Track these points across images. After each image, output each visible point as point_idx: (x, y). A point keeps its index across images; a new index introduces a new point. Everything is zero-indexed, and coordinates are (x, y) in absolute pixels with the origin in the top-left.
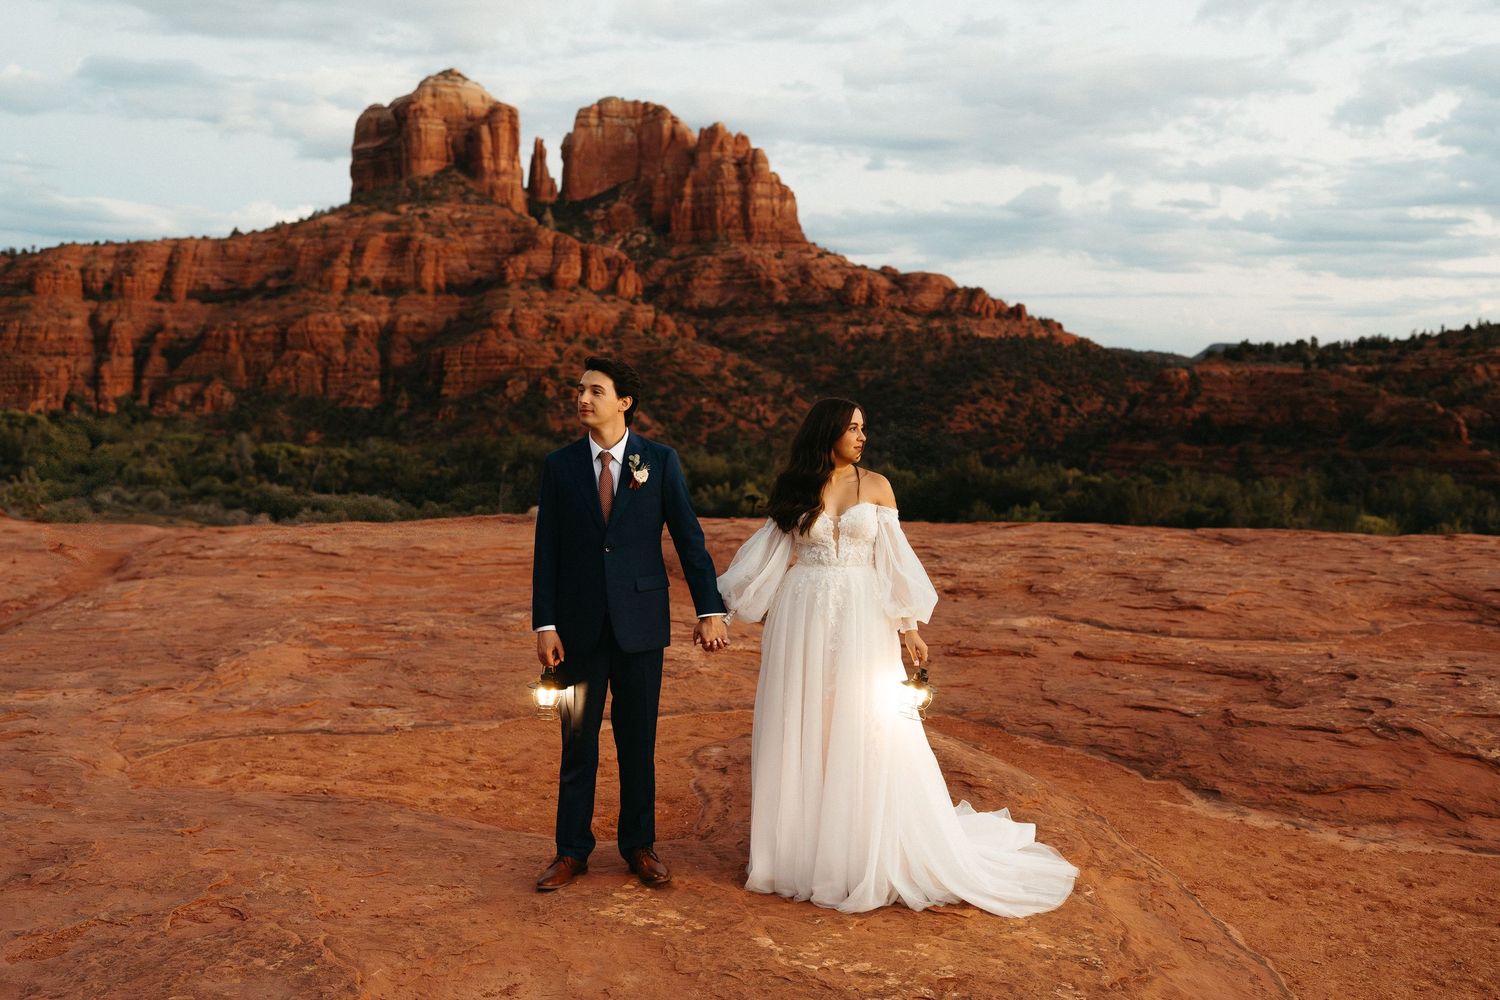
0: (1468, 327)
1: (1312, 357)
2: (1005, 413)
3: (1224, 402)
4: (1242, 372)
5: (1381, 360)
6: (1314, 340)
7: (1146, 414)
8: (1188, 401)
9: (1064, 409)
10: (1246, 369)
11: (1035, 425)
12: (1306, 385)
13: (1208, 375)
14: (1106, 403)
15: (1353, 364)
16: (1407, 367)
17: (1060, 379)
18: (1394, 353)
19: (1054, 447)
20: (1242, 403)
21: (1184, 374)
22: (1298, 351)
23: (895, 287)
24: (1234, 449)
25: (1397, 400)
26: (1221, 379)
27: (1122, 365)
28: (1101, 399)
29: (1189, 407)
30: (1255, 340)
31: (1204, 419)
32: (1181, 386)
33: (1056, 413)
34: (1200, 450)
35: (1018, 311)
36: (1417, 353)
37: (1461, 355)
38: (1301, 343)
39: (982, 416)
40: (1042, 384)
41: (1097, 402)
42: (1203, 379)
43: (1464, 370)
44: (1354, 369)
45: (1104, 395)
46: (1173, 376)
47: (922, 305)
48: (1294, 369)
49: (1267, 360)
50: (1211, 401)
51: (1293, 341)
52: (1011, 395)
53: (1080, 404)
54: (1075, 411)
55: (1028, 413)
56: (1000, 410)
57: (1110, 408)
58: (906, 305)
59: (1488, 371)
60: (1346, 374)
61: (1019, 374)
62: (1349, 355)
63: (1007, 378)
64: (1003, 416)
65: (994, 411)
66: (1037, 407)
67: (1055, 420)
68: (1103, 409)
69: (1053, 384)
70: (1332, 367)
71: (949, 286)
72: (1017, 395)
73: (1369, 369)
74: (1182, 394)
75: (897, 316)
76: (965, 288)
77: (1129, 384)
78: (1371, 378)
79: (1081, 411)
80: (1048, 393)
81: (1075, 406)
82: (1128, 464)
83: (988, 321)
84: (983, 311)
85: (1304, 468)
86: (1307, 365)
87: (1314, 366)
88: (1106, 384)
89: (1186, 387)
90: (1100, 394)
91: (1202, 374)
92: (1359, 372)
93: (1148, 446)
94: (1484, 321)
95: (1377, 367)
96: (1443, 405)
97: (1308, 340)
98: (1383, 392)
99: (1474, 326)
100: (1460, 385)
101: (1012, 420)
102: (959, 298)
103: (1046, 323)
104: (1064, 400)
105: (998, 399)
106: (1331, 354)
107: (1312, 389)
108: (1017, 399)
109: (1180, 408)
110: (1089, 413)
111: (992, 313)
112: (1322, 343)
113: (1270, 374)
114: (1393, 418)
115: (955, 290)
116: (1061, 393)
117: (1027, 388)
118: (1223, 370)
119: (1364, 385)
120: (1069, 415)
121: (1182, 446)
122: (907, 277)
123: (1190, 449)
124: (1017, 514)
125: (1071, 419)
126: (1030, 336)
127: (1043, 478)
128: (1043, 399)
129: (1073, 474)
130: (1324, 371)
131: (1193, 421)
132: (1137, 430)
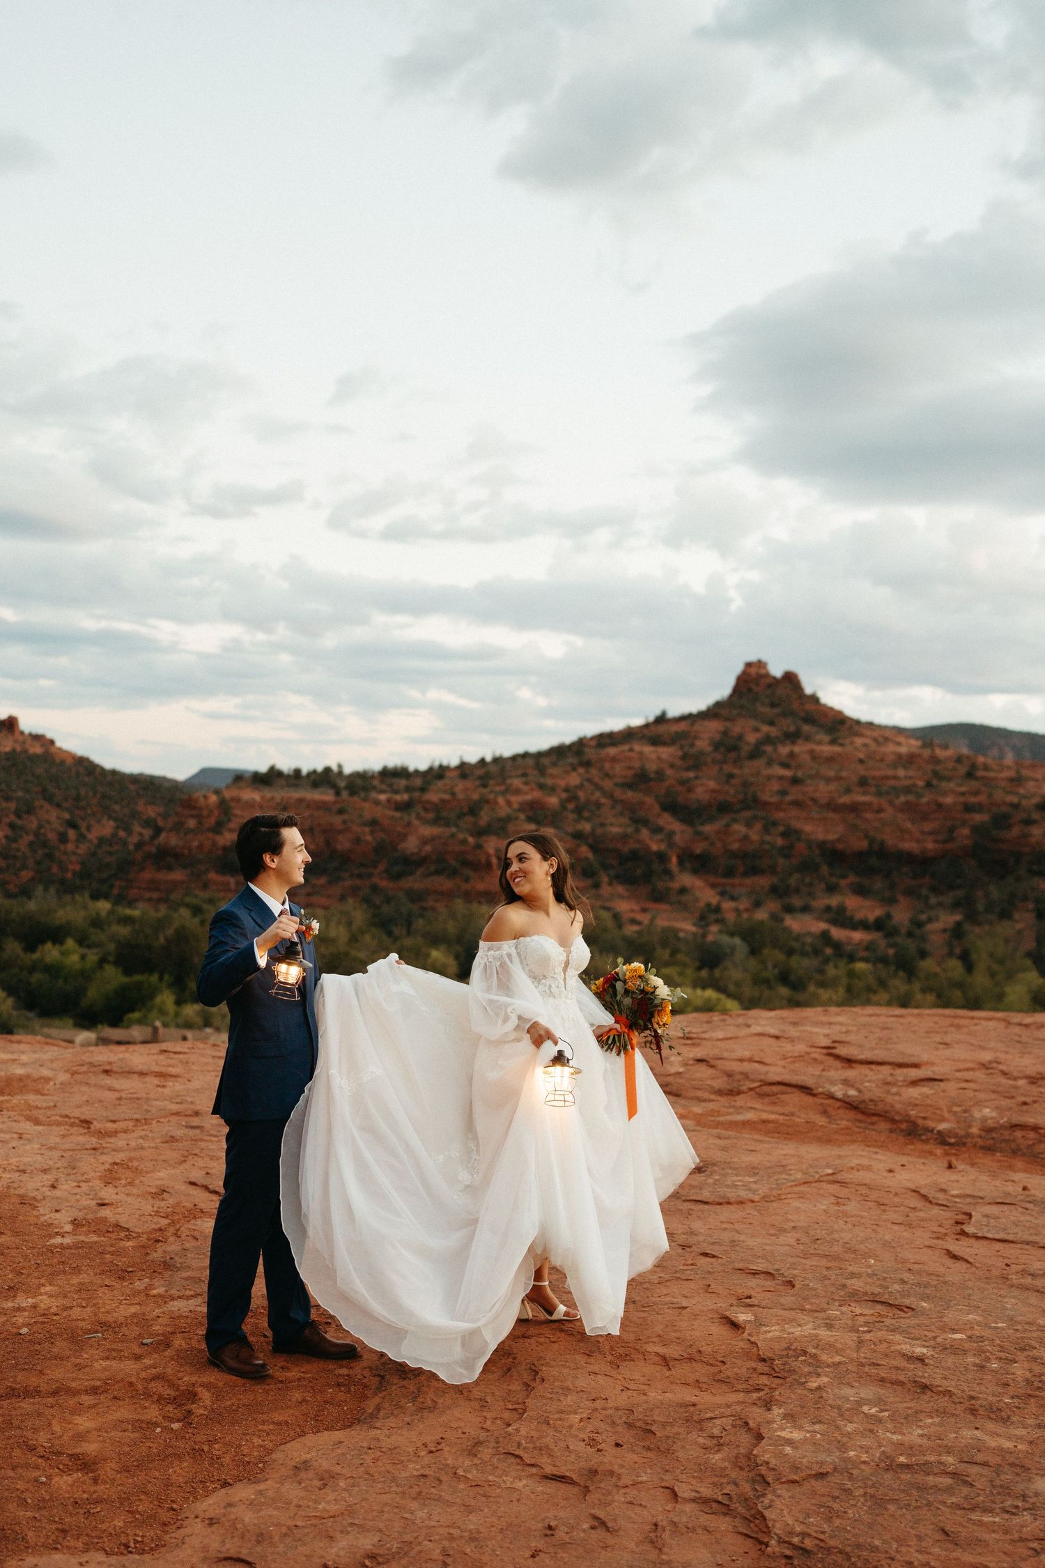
0: (482, 761)
1: (342, 784)
4: (272, 798)
5: (408, 789)
6: (340, 766)
7: (174, 841)
8: (218, 828)
9: (72, 834)
10: (277, 794)
11: (40, 852)
12: (341, 812)
13: (238, 800)
14: (118, 827)
15: (381, 792)
16: (433, 796)
17: (66, 799)
18: (418, 782)
19: (69, 875)
21: (213, 798)
22: (325, 778)
25: (427, 831)
26: (250, 805)
27: (132, 787)
28: (112, 823)
29: (220, 833)
32: (211, 811)
33: (63, 838)
34: (232, 880)
35: (10, 724)
36: (440, 784)
37: (485, 786)
38: (328, 770)
40: (47, 806)
41: (106, 828)
42: (232, 804)
43: (488, 802)
44: (383, 797)
45: (115, 820)
46: (202, 799)
48: (327, 796)
49: (296, 786)
51: (320, 768)
52: (12, 818)
53: (89, 828)
54: (84, 836)
55: (31, 838)
57: (122, 834)
59: (509, 803)
60: (377, 803)
61: (20, 794)
62: (376, 782)
63: (7, 799)
66: (42, 831)
67: (62, 847)
68: (114, 835)
69: (58, 806)
70: (362, 795)
72: (19, 817)
73: (398, 797)
74: (212, 821)
77: (141, 808)
78: (405, 807)
79: (90, 836)
80: (53, 817)
81: (83, 830)
82: (155, 895)
85: (343, 898)
86: (338, 793)
87: (345, 794)
88: (117, 808)
89: (216, 812)
90: (110, 818)
91: (233, 799)
92: (389, 801)
93: (177, 875)
94: (498, 754)
95: (406, 797)
96: (472, 835)
97: (335, 768)
98: (415, 822)
99: (489, 758)
100: (485, 817)
101: (14, 845)
103: (37, 738)
104: (72, 824)
106: (359, 782)
107: (345, 817)
108: (19, 822)
109: (211, 835)
110: (101, 840)
112: (347, 770)
113: (300, 801)
114: (428, 848)
116: (67, 816)
117: (30, 810)
118: (251, 795)
119: (398, 814)
120: (78, 841)
121: (213, 876)
123: (221, 878)
124: (50, 953)
125: (81, 846)
126: (25, 751)
127: (72, 912)
128: (49, 822)
129: (104, 906)
130: (356, 798)
131: (225, 849)
132: (165, 858)
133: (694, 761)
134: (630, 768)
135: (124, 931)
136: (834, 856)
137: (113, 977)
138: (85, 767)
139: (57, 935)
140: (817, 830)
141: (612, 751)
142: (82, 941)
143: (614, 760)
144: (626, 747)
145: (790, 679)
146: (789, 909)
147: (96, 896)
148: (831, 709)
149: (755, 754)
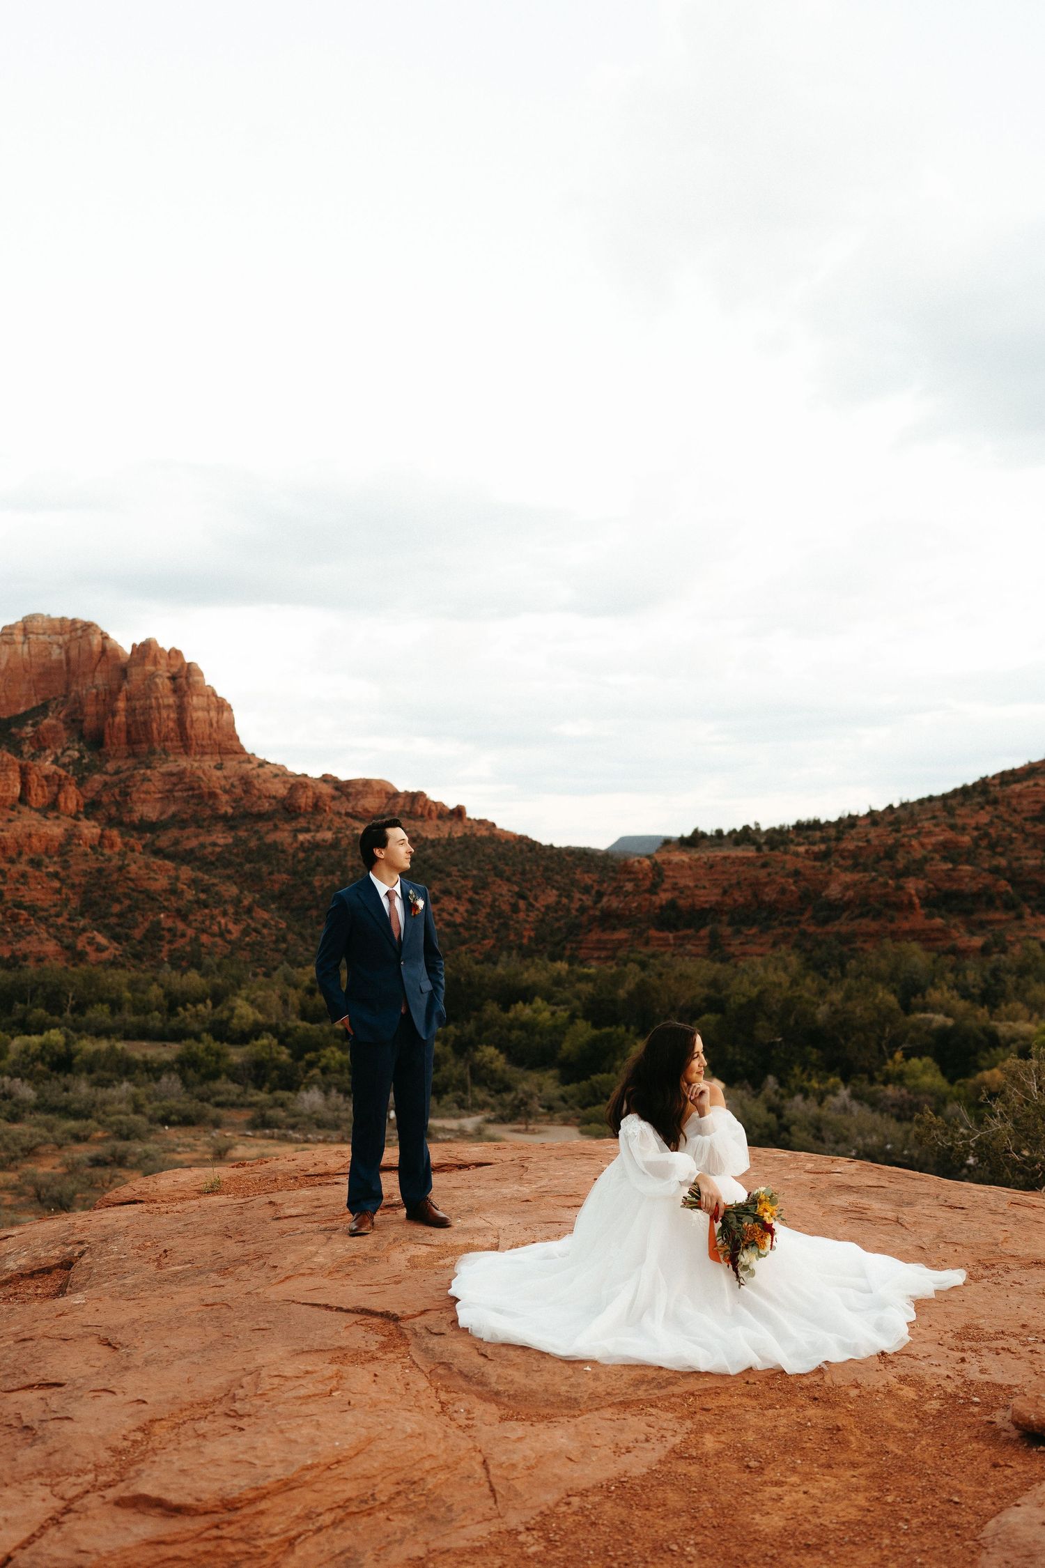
0: (891, 807)
1: (762, 840)
2: (467, 911)
3: (687, 887)
4: (699, 859)
5: (823, 840)
6: (757, 824)
7: (615, 904)
8: (654, 889)
9: (522, 904)
10: (705, 854)
11: (497, 922)
12: (764, 866)
13: (669, 862)
14: (560, 896)
15: (799, 844)
16: (850, 845)
17: (514, 875)
18: (832, 832)
19: (525, 941)
20: (705, 888)
21: (647, 862)
22: (746, 836)
23: (337, 793)
24: (704, 932)
25: (847, 877)
26: (680, 866)
27: (568, 858)
28: (554, 892)
29: (656, 894)
30: (708, 828)
31: (672, 905)
32: (646, 875)
33: (515, 908)
34: (671, 936)
35: (459, 812)
36: (853, 832)
37: (897, 831)
38: (746, 828)
39: (445, 916)
40: (498, 881)
41: (551, 896)
42: (664, 866)
43: (902, 845)
44: (802, 849)
45: (558, 889)
46: (636, 864)
47: (366, 810)
48: (749, 852)
49: (720, 845)
50: (675, 887)
51: (739, 828)
52: (470, 893)
53: (536, 899)
54: (532, 906)
55: (488, 910)
56: (461, 909)
57: (565, 900)
58: (350, 811)
59: (922, 845)
60: (797, 854)
61: (475, 872)
62: (792, 836)
63: (465, 877)
64: (465, 915)
65: (456, 910)
66: (497, 904)
67: (515, 916)
68: (558, 903)
69: (508, 880)
70: (782, 848)
71: (391, 791)
72: (477, 893)
73: (816, 848)
74: (647, 883)
75: (344, 822)
76: (406, 793)
77: (578, 876)
78: (824, 856)
79: (538, 905)
80: (504, 890)
81: (532, 901)
82: (603, 954)
83: (430, 822)
84: (426, 813)
85: (774, 945)
86: (759, 849)
87: (765, 848)
88: (558, 878)
89: (651, 875)
90: (553, 887)
91: (664, 862)
92: (807, 852)
93: (621, 934)
94: (904, 800)
95: (823, 847)
96: (891, 878)
97: (753, 827)
98: (836, 870)
99: (896, 805)
100: (901, 861)
101: (474, 918)
102: (401, 801)
103: (482, 822)
104: (522, 896)
105: (458, 898)
106: (777, 837)
107: (770, 870)
108: (477, 897)
109: (647, 896)
110: (548, 907)
111: (434, 815)
112: (764, 827)
113: (725, 858)
114: (851, 893)
115: (396, 794)
116: (516, 889)
117: (485, 886)
118: (682, 857)
119: (818, 864)
120: (527, 910)
121: (653, 933)
122: (349, 783)
123: (662, 935)
124: (523, 1011)
125: (531, 914)
126: (474, 835)
127: (534, 973)
128: (501, 895)
129: (562, 966)
130: (776, 853)
131: (661, 907)
132: (609, 919)
134: (1037, 802)
135: (586, 988)
137: (584, 1031)
138: (526, 846)
139: (526, 995)
141: (1017, 787)
142: (549, 998)
143: (1020, 795)
144: (1031, 783)
147: (553, 959)
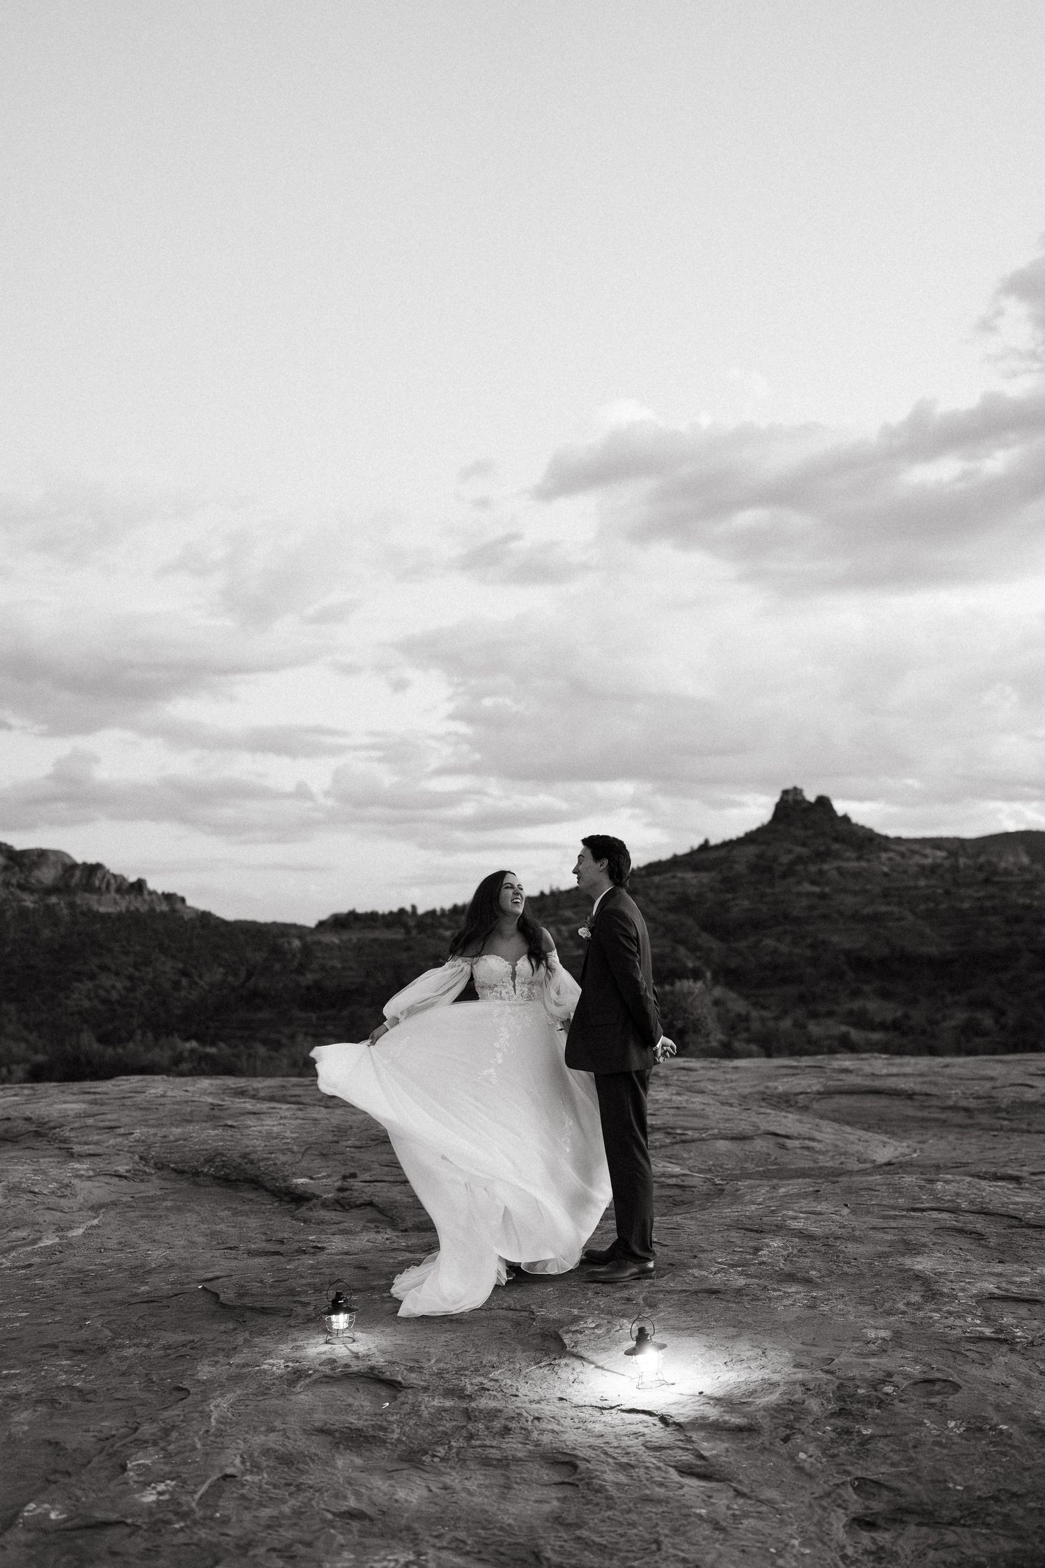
0: (542, 894)
1: (412, 923)
2: (125, 988)
3: (333, 968)
4: (350, 940)
6: (414, 907)
7: (262, 984)
8: (301, 969)
9: (184, 981)
10: (353, 936)
11: (156, 999)
12: (408, 949)
13: (319, 943)
14: (226, 974)
15: (448, 928)
17: (180, 951)
19: (172, 1019)
20: (351, 969)
21: (296, 943)
22: (399, 918)
23: (11, 863)
24: (345, 1013)
26: (329, 947)
28: (221, 970)
29: (303, 974)
30: (361, 909)
31: (317, 986)
32: (294, 956)
33: (176, 985)
34: (314, 1016)
35: (139, 886)
38: (402, 911)
39: (102, 993)
40: (162, 958)
41: (218, 974)
42: (314, 947)
45: (224, 966)
46: (286, 945)
47: (40, 882)
48: (397, 935)
49: (372, 927)
50: (323, 968)
51: (395, 909)
52: (131, 970)
53: (201, 977)
54: (196, 983)
55: (148, 987)
56: (119, 985)
57: (230, 979)
58: (22, 881)
61: (138, 948)
62: (444, 920)
63: (126, 953)
64: (123, 992)
65: (113, 987)
66: (158, 980)
67: (176, 994)
68: (224, 980)
69: (173, 957)
70: (430, 932)
71: (67, 861)
72: (137, 969)
74: (295, 964)
75: (12, 894)
76: (85, 864)
77: (249, 955)
79: (202, 983)
80: (167, 967)
81: (196, 979)
83: (108, 896)
84: (104, 886)
86: (408, 931)
87: (414, 932)
88: (226, 956)
89: (299, 956)
90: (220, 965)
91: (315, 943)
93: (264, 1015)
94: (554, 888)
97: (409, 908)
99: (547, 891)
101: (132, 994)
102: (78, 873)
103: (169, 897)
104: (185, 973)
105: (117, 974)
106: (429, 920)
108: (137, 974)
109: (294, 976)
110: (212, 985)
111: (113, 886)
112: (421, 910)
113: (375, 940)
115: (74, 866)
116: (181, 966)
117: (147, 963)
118: (332, 939)
120: (190, 987)
121: (296, 1013)
122: (24, 853)
123: (303, 1015)
125: (192, 991)
126: (152, 910)
128: (165, 973)
130: (422, 936)
131: (308, 988)
132: (254, 999)
133: (730, 884)
134: (674, 893)
136: (860, 963)
140: (843, 940)
141: (657, 879)
143: (658, 887)
144: (669, 875)
145: (823, 802)
146: (814, 1015)
147: (187, 1037)
148: (863, 827)
149: (789, 872)
